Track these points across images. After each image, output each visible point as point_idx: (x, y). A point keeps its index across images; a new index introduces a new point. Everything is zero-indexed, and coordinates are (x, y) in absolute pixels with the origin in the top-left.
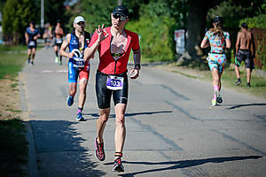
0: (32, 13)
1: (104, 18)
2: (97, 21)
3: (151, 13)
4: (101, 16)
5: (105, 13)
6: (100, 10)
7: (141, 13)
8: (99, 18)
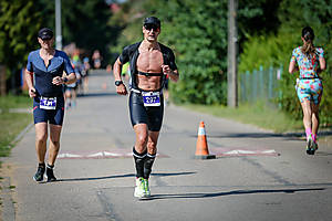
0: (34, 21)
1: (197, 31)
2: (182, 36)
3: (306, 14)
4: (190, 25)
5: (200, 18)
6: (188, 11)
7: (281, 17)
8: (186, 31)
